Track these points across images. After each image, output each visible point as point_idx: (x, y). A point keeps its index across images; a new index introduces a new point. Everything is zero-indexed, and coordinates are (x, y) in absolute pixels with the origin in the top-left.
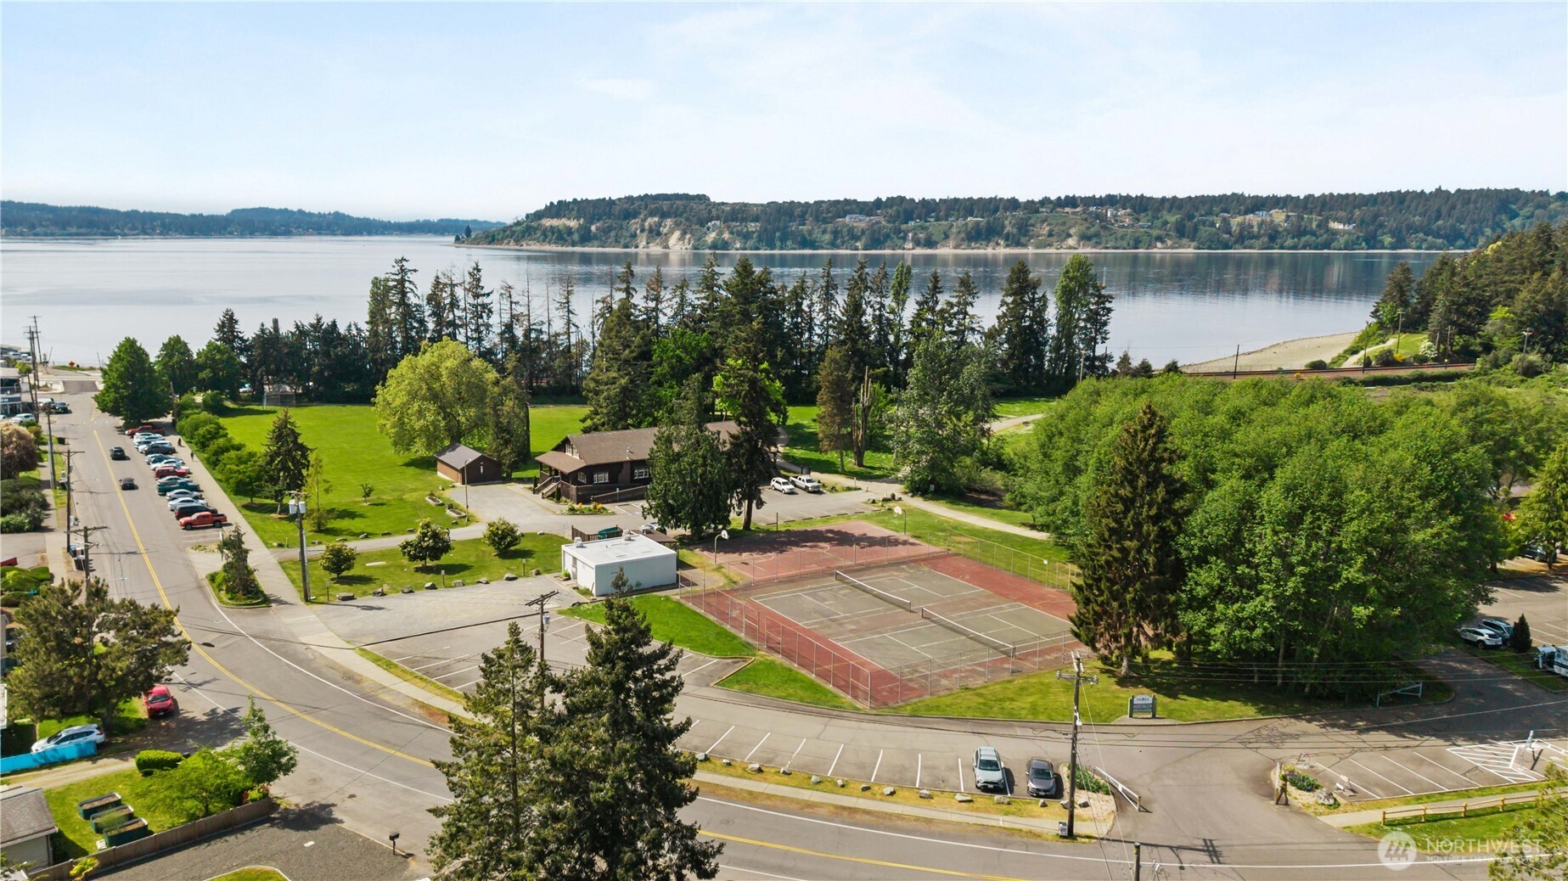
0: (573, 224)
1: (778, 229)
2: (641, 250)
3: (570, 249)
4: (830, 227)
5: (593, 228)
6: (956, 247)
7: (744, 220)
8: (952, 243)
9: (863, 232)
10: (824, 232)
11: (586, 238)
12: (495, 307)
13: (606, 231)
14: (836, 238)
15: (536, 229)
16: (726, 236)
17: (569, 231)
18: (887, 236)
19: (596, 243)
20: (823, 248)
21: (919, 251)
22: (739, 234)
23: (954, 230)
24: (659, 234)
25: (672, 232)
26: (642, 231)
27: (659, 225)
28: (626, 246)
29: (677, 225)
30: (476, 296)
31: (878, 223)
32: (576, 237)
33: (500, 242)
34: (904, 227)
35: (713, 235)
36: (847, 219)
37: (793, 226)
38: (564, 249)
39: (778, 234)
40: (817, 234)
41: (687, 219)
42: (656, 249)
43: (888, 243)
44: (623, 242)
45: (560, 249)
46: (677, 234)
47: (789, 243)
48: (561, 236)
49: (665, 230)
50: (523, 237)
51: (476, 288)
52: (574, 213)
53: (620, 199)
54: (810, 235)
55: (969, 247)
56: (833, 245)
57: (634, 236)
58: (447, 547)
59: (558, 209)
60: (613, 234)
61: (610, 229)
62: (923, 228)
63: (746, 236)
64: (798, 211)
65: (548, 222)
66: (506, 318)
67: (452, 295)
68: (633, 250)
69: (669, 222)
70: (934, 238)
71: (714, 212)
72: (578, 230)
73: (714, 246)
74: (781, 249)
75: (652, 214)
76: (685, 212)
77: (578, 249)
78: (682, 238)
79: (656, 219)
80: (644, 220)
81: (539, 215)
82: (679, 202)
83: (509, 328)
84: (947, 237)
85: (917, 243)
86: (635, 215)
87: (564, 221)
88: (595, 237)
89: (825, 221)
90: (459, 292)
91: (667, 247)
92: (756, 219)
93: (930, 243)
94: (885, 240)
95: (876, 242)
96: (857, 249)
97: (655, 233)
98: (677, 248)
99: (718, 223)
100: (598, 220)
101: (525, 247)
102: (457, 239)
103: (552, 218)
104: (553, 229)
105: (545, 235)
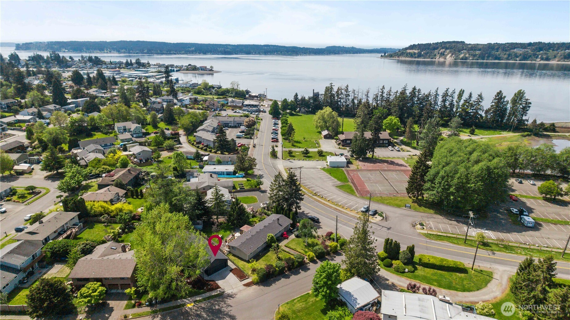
0: (416, 51)
1: (487, 54)
2: (437, 60)
3: (414, 59)
4: (508, 53)
5: (422, 53)
6: (558, 61)
7: (475, 50)
8: (557, 59)
9: (520, 55)
10: (505, 54)
11: (420, 55)
12: (350, 95)
13: (426, 54)
14: (508, 57)
15: (405, 53)
16: (467, 55)
17: (415, 53)
18: (530, 56)
19: (422, 57)
20: (503, 60)
21: (542, 62)
22: (472, 55)
23: (559, 55)
24: (444, 55)
25: (448, 54)
26: (438, 54)
27: (445, 52)
28: (432, 59)
29: (450, 52)
30: (347, 92)
31: (527, 51)
32: (416, 55)
33: (393, 57)
34: (538, 53)
35: (463, 55)
36: (515, 50)
37: (493, 52)
38: (412, 59)
39: (486, 55)
40: (502, 55)
41: (455, 50)
42: (442, 60)
43: (530, 59)
44: (431, 57)
46: (450, 55)
47: (490, 58)
48: (411, 55)
49: (446, 54)
50: (400, 55)
51: (347, 90)
52: (417, 48)
53: (433, 43)
54: (499, 55)
55: (564, 61)
56: (507, 59)
57: (435, 55)
58: (309, 153)
59: (412, 47)
60: (428, 54)
61: (428, 53)
62: (546, 54)
63: (474, 56)
64: (496, 47)
65: (408, 51)
66: (353, 98)
67: (341, 92)
68: (434, 60)
69: (448, 51)
70: (550, 57)
71: (465, 48)
72: (417, 53)
73: (462, 59)
74: (487, 60)
75: (443, 48)
76: (454, 47)
77: (416, 59)
78: (451, 56)
79: (444, 50)
80: (439, 50)
81: (406, 49)
82: (453, 44)
83: (353, 100)
84: (555, 57)
85: (542, 59)
86: (437, 48)
87: (414, 51)
88: (423, 56)
89: (506, 51)
90: (343, 91)
91: (446, 59)
92: (480, 50)
93: (547, 59)
94: (529, 58)
95: (525, 58)
96: (517, 61)
97: (442, 54)
98: (449, 59)
99: (465, 51)
100: (425, 50)
101: (400, 59)
102: (382, 56)
103: (410, 49)
104: (410, 53)
105: (407, 55)
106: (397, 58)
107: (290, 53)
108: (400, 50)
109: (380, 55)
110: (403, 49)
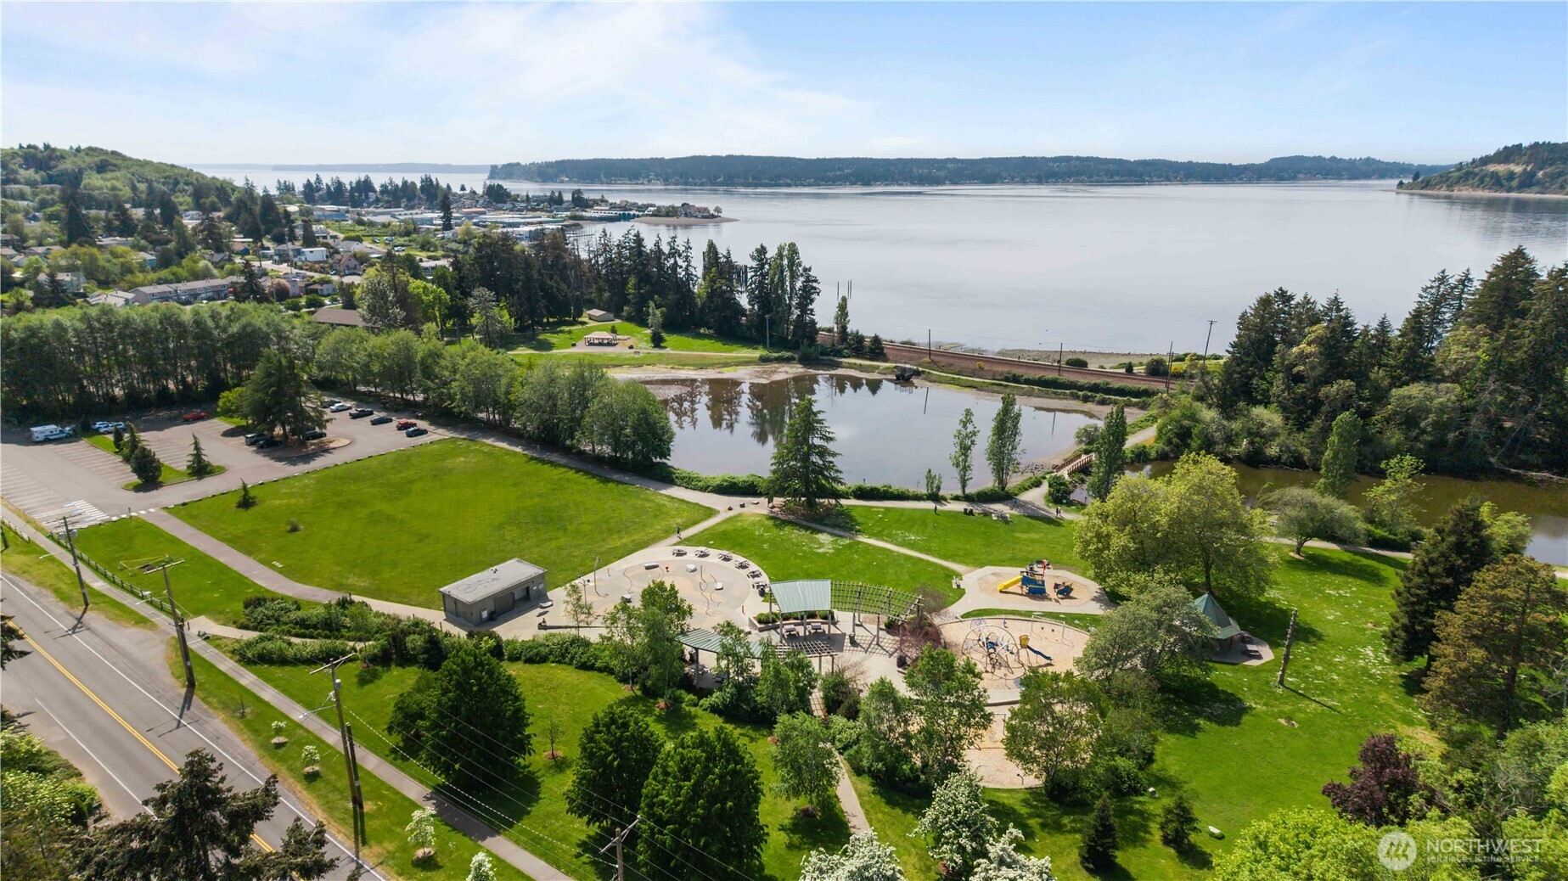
0: (1518, 169)
3: (1504, 195)
5: (1540, 174)
11: (1527, 182)
13: (1553, 177)
15: (1476, 174)
17: (1511, 176)
19: (1536, 189)
32: (1515, 183)
33: (1433, 187)
38: (1498, 195)
45: (1493, 194)
48: (1497, 182)
50: (1458, 182)
52: (1525, 158)
59: (1509, 154)
60: (1561, 179)
61: (1560, 174)
65: (1492, 168)
72: (1521, 176)
77: (1513, 195)
81: (1486, 160)
87: (1511, 166)
88: (1539, 183)
100: (1551, 165)
101: (1456, 193)
102: (1401, 184)
103: (1500, 163)
104: (1495, 175)
105: (1482, 181)
106: (1443, 192)
107: (1117, 178)
108: (1460, 167)
109: (1397, 182)
110: (1474, 161)
